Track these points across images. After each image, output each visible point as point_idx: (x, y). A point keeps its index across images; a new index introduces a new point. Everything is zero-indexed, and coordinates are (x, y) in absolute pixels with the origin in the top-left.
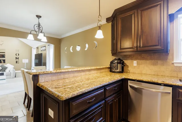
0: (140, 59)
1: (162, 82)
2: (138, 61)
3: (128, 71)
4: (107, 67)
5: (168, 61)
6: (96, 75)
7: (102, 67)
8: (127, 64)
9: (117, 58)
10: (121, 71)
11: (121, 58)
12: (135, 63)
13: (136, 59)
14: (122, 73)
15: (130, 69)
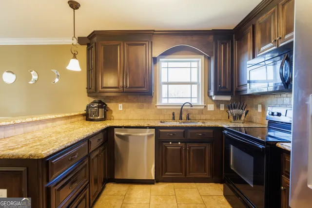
0: (126, 102)
1: (147, 125)
2: (124, 104)
3: (112, 118)
4: (81, 113)
5: (152, 103)
6: (65, 126)
7: (73, 114)
8: (111, 109)
9: (97, 100)
10: (102, 118)
11: (103, 100)
12: (120, 106)
13: (121, 102)
14: (105, 120)
15: (114, 114)
